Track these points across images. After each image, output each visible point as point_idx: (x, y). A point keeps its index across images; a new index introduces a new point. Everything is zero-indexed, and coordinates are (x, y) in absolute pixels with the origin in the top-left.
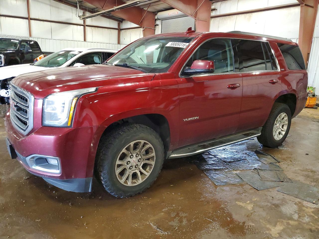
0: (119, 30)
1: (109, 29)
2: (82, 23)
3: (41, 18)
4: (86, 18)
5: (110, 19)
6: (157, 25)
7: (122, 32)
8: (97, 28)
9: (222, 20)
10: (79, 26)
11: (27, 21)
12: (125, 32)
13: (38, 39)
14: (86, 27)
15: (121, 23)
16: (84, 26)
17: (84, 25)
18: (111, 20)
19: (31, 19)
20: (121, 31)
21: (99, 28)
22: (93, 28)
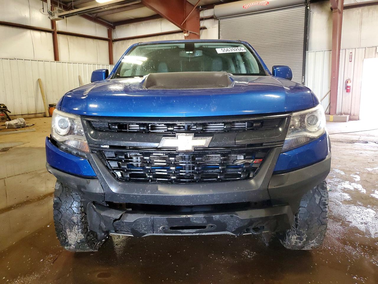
2: (49, 27)
4: (65, 17)
5: (95, 23)
6: (205, 28)
7: (115, 45)
9: (369, 11)
10: (43, 33)
15: (113, 29)
16: (54, 33)
17: (53, 30)
18: (97, 25)
20: (113, 45)
21: (78, 38)
22: (69, 37)
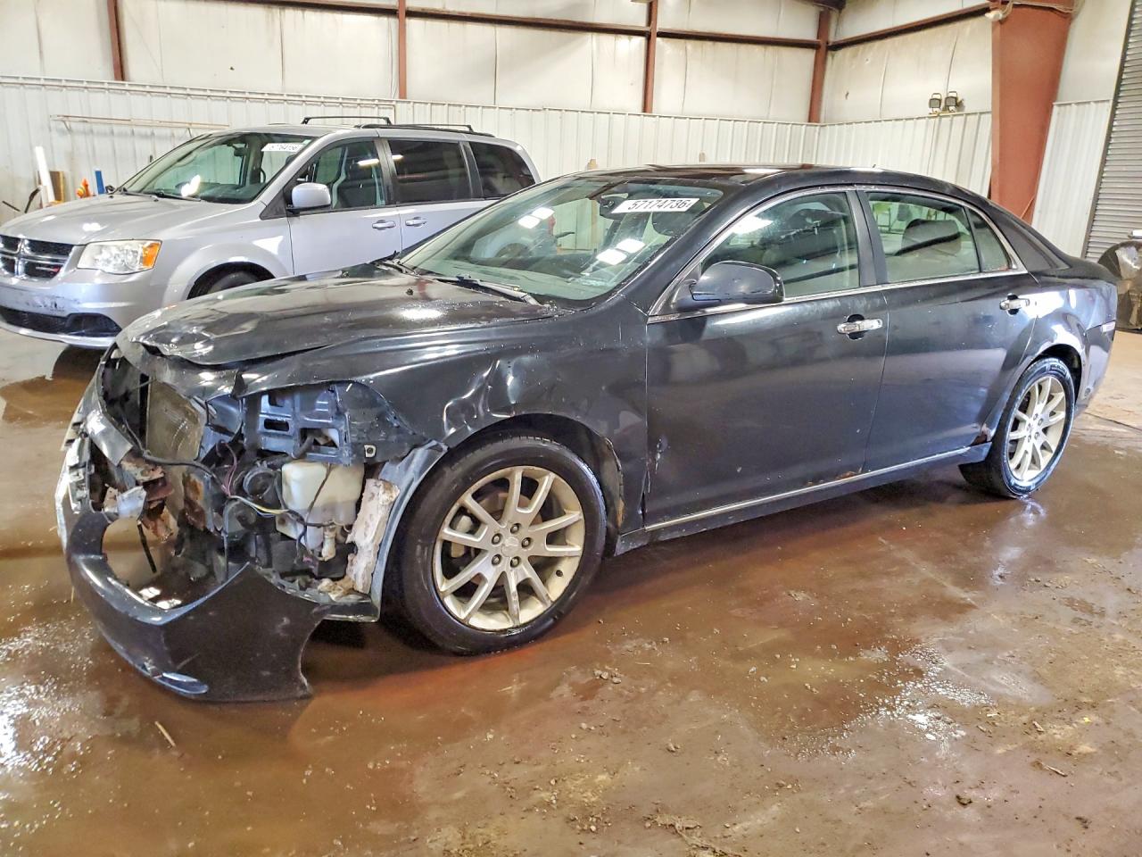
0: (823, 48)
1: (771, 49)
3: (452, 8)
8: (709, 44)
10: (624, 39)
11: (393, 21)
12: (855, 56)
13: (434, 107)
14: (658, 39)
15: (837, 11)
16: (650, 35)
17: (648, 29)
18: (784, 2)
19: (411, 14)
20: (830, 58)
21: (720, 45)
22: (690, 44)
